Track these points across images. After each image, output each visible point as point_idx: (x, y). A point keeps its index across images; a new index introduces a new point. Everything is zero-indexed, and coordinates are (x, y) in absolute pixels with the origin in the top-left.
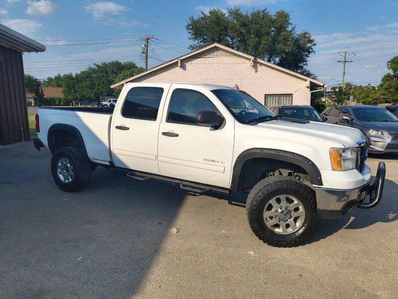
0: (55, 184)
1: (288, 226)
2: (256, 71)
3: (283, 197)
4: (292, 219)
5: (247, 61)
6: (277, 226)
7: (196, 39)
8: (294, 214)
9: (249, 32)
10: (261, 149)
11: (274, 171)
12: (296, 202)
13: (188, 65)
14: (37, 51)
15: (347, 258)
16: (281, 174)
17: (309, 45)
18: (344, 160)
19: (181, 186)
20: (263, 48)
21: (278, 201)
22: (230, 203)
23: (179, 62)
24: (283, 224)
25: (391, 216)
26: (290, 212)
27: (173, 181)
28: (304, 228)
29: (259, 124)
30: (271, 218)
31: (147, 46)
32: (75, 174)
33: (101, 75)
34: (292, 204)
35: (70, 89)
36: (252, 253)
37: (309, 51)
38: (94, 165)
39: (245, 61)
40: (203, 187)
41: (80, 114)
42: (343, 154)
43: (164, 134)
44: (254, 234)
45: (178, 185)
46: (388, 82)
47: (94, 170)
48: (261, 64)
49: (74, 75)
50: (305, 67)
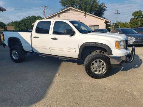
0: (12, 60)
1: (100, 71)
2: (86, 17)
3: (98, 60)
4: (101, 68)
5: (82, 13)
6: (96, 71)
7: (63, 6)
8: (102, 66)
9: (82, 3)
10: (89, 43)
11: (94, 51)
12: (102, 62)
13: (61, 15)
14: (3, 11)
15: (122, 82)
16: (97, 52)
17: (104, 8)
18: (121, 45)
19: (59, 58)
20: (88, 9)
21: (96, 62)
22: (78, 64)
23: (57, 14)
24: (98, 70)
25: (136, 66)
26: (100, 65)
27: (56, 56)
28: (106, 71)
29: (88, 33)
30: (94, 68)
31: (45, 9)
32: (19, 56)
33: (28, 21)
34: (101, 63)
35: (17, 26)
36: (87, 81)
37: (104, 10)
38: (26, 52)
39: (81, 13)
40: (68, 58)
41: (20, 33)
42: (120, 43)
43: (52, 39)
44: (87, 74)
45: (58, 58)
46: (132, 21)
47: (26, 54)
48: (87, 14)
49: (18, 21)
50: (103, 16)
